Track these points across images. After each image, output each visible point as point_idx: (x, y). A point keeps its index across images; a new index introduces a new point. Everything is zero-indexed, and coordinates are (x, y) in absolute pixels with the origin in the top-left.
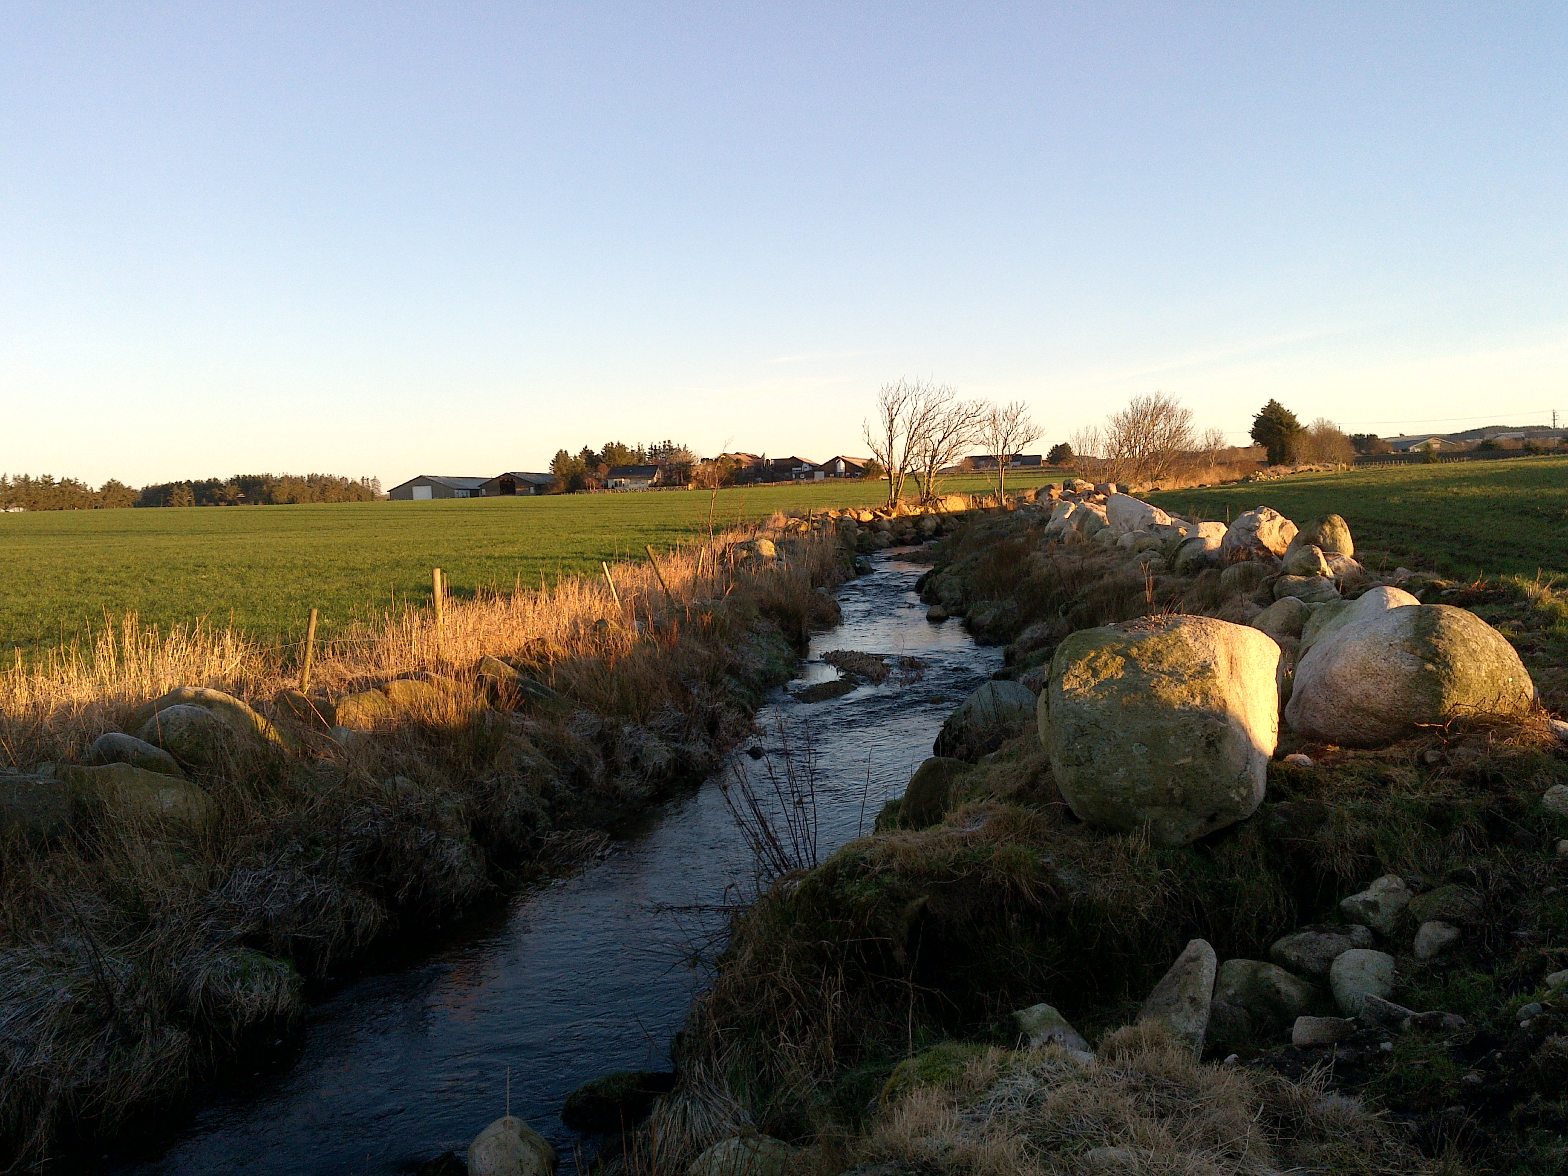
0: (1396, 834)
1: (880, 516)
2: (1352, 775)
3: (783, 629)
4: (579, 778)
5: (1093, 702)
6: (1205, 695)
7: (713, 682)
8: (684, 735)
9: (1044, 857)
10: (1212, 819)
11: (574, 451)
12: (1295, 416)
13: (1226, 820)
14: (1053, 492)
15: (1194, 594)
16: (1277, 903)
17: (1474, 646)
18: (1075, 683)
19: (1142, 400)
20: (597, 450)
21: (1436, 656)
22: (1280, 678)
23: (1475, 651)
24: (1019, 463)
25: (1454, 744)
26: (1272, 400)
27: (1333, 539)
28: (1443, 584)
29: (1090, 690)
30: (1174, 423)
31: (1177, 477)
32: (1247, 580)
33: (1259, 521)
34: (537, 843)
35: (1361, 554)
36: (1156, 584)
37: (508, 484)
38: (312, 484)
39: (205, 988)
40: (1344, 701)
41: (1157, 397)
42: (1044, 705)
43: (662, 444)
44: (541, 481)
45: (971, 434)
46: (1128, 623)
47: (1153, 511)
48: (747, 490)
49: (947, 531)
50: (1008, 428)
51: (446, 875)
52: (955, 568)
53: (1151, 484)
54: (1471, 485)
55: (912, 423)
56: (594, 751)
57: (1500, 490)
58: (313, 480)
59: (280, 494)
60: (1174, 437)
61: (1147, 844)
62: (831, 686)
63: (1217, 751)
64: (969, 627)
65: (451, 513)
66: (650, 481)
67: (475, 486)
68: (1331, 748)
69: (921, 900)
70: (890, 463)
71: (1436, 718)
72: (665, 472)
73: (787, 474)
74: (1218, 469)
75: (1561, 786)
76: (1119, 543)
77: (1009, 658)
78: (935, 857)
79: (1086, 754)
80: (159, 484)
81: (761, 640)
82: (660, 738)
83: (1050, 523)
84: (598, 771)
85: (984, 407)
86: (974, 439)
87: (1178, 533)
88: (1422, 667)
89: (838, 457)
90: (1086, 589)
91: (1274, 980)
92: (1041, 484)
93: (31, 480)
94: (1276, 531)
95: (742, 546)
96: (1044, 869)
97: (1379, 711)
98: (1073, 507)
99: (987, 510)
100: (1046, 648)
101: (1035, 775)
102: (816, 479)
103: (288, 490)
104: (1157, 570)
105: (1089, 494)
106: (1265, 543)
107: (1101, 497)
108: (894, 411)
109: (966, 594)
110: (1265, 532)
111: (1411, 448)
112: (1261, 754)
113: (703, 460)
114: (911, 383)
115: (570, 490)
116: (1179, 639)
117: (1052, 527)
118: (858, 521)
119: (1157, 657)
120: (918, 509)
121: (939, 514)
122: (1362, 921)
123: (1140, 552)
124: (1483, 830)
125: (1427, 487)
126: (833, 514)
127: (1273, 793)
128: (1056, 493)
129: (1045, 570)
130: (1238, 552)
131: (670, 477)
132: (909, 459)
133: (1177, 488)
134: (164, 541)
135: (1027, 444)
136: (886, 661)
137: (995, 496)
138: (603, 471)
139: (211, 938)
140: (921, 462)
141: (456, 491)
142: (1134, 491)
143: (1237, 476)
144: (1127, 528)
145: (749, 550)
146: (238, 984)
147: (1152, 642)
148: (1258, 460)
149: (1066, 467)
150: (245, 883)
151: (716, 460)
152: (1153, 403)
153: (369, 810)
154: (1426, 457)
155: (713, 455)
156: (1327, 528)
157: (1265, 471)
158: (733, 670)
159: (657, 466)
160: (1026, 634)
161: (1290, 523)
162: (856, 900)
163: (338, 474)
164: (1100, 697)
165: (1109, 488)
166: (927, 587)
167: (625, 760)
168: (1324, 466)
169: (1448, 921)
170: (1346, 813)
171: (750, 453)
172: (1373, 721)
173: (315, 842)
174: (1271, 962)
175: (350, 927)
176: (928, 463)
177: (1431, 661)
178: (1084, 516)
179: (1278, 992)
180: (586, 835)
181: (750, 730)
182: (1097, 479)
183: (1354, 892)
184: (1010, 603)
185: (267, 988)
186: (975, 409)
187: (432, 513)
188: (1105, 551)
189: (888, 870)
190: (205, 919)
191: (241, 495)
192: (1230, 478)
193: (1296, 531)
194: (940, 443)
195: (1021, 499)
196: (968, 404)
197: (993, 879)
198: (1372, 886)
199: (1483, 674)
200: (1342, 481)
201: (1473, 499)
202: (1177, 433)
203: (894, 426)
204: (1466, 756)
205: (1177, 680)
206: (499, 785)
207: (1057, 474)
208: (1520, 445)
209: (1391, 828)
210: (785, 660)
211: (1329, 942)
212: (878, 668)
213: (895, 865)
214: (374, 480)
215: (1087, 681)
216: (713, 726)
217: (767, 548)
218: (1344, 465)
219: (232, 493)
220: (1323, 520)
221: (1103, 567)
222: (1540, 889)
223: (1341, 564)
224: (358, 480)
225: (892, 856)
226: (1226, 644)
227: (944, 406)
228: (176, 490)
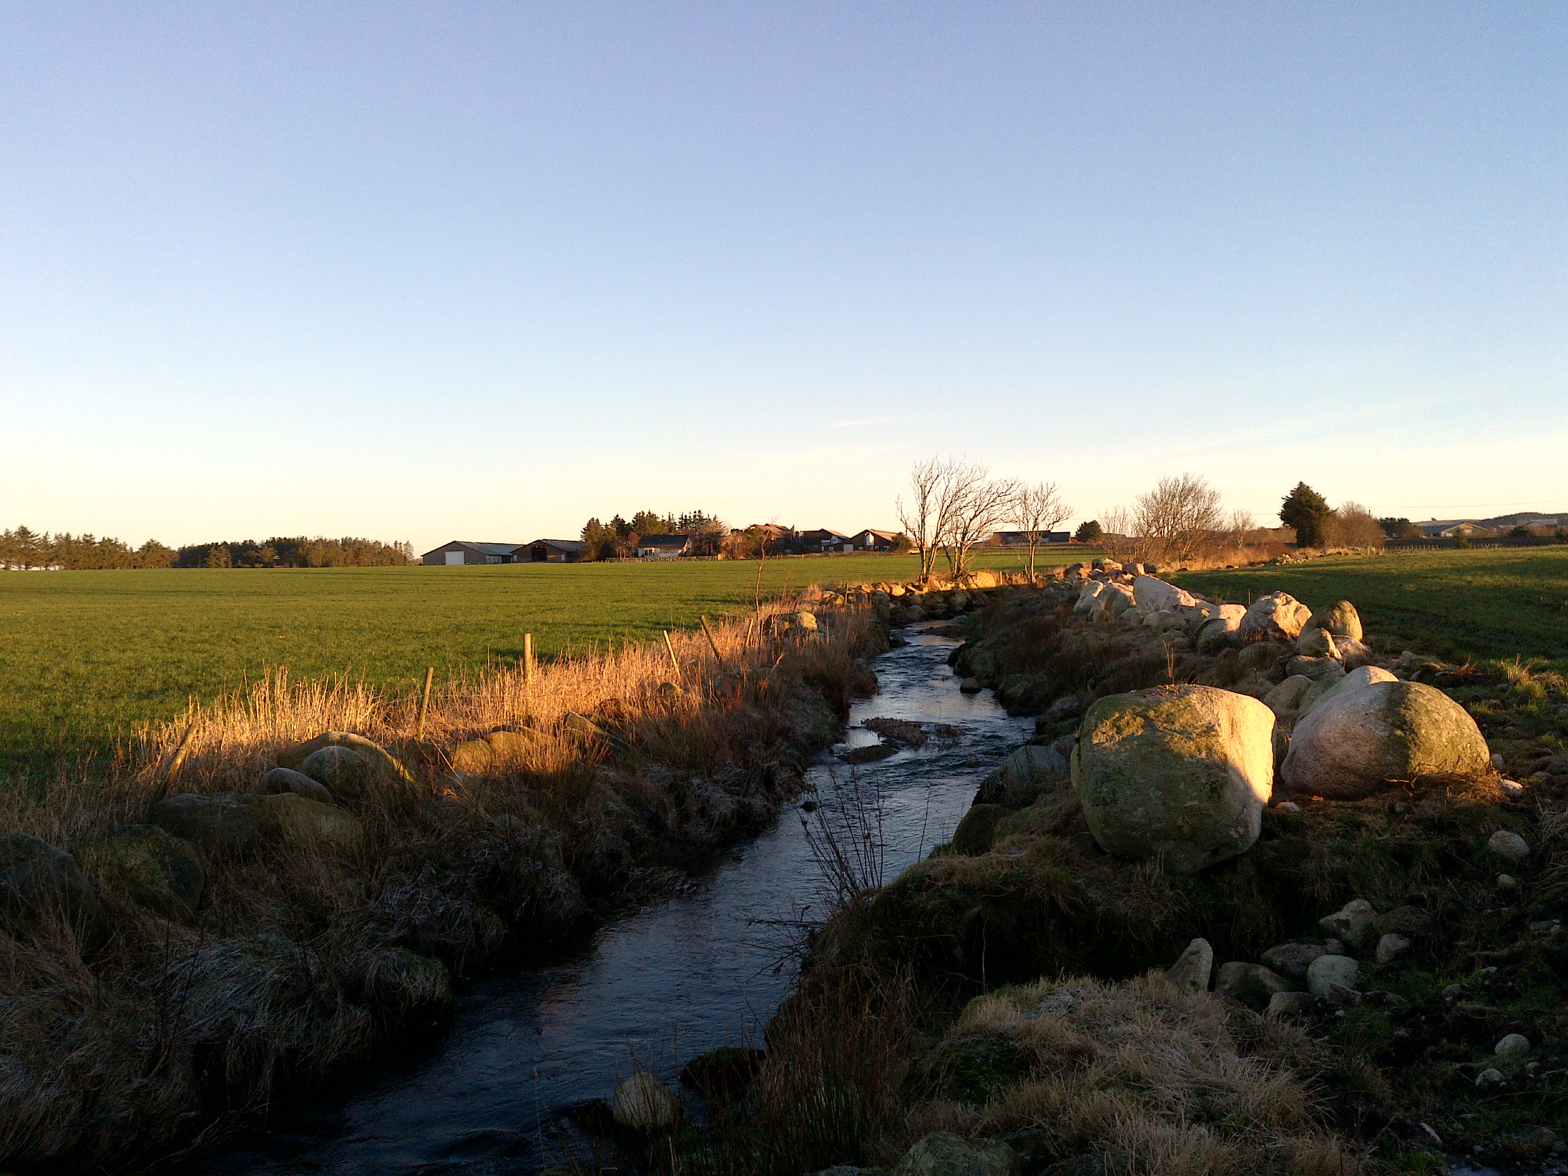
0: (1367, 868)
1: (911, 591)
2: (1332, 820)
3: (825, 697)
4: (655, 823)
5: (1117, 753)
6: (1209, 749)
7: (768, 743)
8: (744, 790)
9: (1075, 878)
10: (1215, 852)
11: (606, 520)
12: (1324, 499)
13: (1227, 854)
14: (1082, 571)
15: (1213, 671)
16: (1268, 921)
17: (1436, 716)
18: (1103, 738)
19: (1170, 481)
20: (628, 519)
21: (1403, 724)
22: (1275, 739)
23: (1437, 721)
24: (1047, 539)
25: (1419, 798)
26: (1301, 483)
27: (1343, 623)
28: (1438, 667)
29: (1114, 744)
30: (1202, 505)
31: (1205, 557)
32: (1262, 659)
33: (1275, 605)
34: (623, 877)
35: (1372, 637)
36: (1178, 661)
37: (540, 551)
38: (346, 548)
39: (377, 977)
40: (1329, 761)
41: (1185, 479)
42: (1077, 758)
43: (693, 514)
44: (574, 548)
45: (1001, 512)
46: (1146, 690)
47: (1177, 592)
48: (776, 561)
49: (979, 606)
50: (1039, 508)
51: (554, 898)
52: (987, 642)
53: (1179, 564)
54: (1486, 574)
55: (944, 501)
56: (668, 799)
57: (1512, 580)
58: (346, 543)
59: (316, 557)
60: (1202, 518)
61: (1161, 870)
62: (874, 749)
63: (1220, 797)
64: (1002, 699)
65: (489, 579)
66: (680, 551)
67: (507, 552)
68: (1315, 798)
69: (976, 910)
70: (922, 540)
71: (1405, 775)
72: (695, 541)
73: (816, 546)
74: (1246, 550)
75: (1503, 832)
76: (1145, 623)
77: (1040, 728)
78: (987, 876)
79: (1112, 796)
80: (196, 545)
81: (806, 706)
82: (725, 790)
83: (1079, 601)
84: (671, 817)
85: (1014, 487)
86: (1004, 517)
87: (1201, 614)
88: (1392, 733)
89: (866, 531)
90: (1113, 664)
91: (1261, 977)
92: (1070, 561)
93: (72, 539)
94: (1291, 614)
95: (783, 617)
96: (1076, 888)
97: (1358, 769)
98: (1101, 587)
99: (1017, 587)
100: (1076, 715)
101: (1069, 815)
102: (845, 552)
103: (322, 553)
104: (1179, 648)
105: (1117, 574)
106: (1280, 626)
107: (1129, 576)
108: (927, 489)
109: (998, 668)
110: (1281, 615)
111: (1443, 533)
112: (1257, 800)
113: (733, 531)
114: (944, 461)
115: (601, 558)
116: (1189, 705)
117: (1081, 606)
118: (890, 595)
119: (1170, 719)
120: (949, 585)
121: (969, 590)
122: (1336, 935)
123: (1165, 631)
124: (1438, 866)
125: (1442, 575)
126: (867, 589)
127: (1266, 833)
128: (1085, 572)
129: (1074, 646)
130: (1254, 632)
131: (699, 547)
132: (941, 535)
133: (1205, 568)
134: (224, 603)
135: (1056, 524)
136: (923, 728)
137: (1024, 572)
138: (634, 539)
139: (373, 940)
140: (952, 539)
141: (488, 557)
142: (1162, 571)
143: (1266, 558)
144: (1153, 608)
145: (791, 621)
146: (404, 974)
147: (1166, 706)
148: (1287, 541)
149: (1095, 544)
150: (395, 897)
151: (746, 531)
152: (1181, 484)
153: (485, 841)
154: (1457, 542)
155: (743, 526)
156: (1337, 614)
157: (1293, 553)
158: (784, 733)
159: (686, 537)
160: (1057, 706)
161: (1305, 608)
162: (923, 907)
163: (371, 538)
164: (1123, 750)
165: (1136, 568)
166: (960, 660)
167: (695, 809)
168: (1353, 549)
169: (1402, 933)
170: (1325, 850)
171: (780, 524)
172: (1353, 778)
173: (444, 866)
174: (1260, 963)
175: (479, 937)
176: (959, 540)
177: (1400, 728)
178: (1112, 595)
179: (1264, 986)
180: (666, 871)
181: (802, 788)
182: (1125, 558)
183: (1330, 913)
184: (1041, 676)
185: (427, 979)
186: (1006, 488)
187: (469, 579)
188: (1131, 629)
189: (949, 885)
190: (367, 923)
191: (276, 557)
192: (1259, 560)
193: (1310, 614)
194: (971, 520)
195: (1050, 577)
196: (999, 483)
197: (1035, 894)
198: (1345, 908)
199: (1444, 740)
200: (1363, 567)
201: (1483, 588)
202: (1206, 513)
203: (927, 503)
204: (1428, 807)
205: (1187, 737)
206: (591, 825)
207: (1086, 552)
208: (1552, 532)
209: (1363, 863)
210: (830, 725)
211: (1307, 950)
212: (917, 734)
213: (955, 881)
214: (407, 544)
215: (1113, 736)
216: (768, 781)
217: (809, 621)
218: (1374, 549)
219: (269, 555)
220: (1334, 607)
221: (1128, 645)
222: (1480, 911)
223: (1349, 647)
224: (392, 545)
225: (951, 875)
226: (1228, 710)
227: (975, 485)
228: (213, 550)
